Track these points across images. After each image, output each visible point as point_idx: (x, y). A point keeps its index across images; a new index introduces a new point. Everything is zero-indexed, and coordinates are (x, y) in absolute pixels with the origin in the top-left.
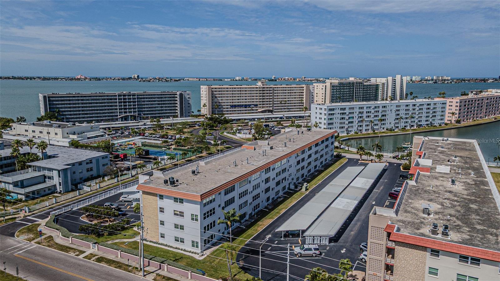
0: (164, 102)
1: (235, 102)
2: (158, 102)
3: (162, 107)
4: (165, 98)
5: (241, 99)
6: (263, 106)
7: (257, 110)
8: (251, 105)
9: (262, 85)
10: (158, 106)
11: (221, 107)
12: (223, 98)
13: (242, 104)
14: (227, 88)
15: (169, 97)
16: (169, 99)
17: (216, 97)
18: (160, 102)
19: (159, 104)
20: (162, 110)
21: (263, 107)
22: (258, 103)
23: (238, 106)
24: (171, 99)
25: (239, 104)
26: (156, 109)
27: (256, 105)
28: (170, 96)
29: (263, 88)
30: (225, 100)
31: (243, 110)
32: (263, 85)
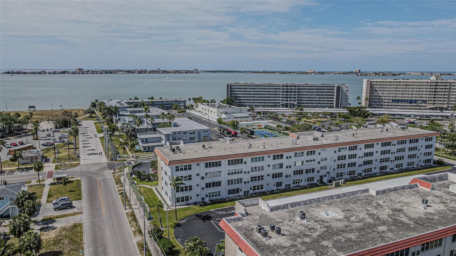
0: (323, 94)
1: (399, 97)
3: (320, 98)
4: (324, 89)
5: (406, 94)
6: (434, 102)
7: (426, 106)
8: (418, 100)
10: (317, 96)
11: (381, 100)
12: (384, 92)
13: (407, 98)
17: (376, 91)
18: (318, 94)
20: (320, 101)
21: (433, 104)
22: (427, 99)
23: (402, 101)
25: (404, 98)
26: (314, 99)
27: (425, 102)
30: (387, 94)
31: (407, 106)
32: (437, 79)
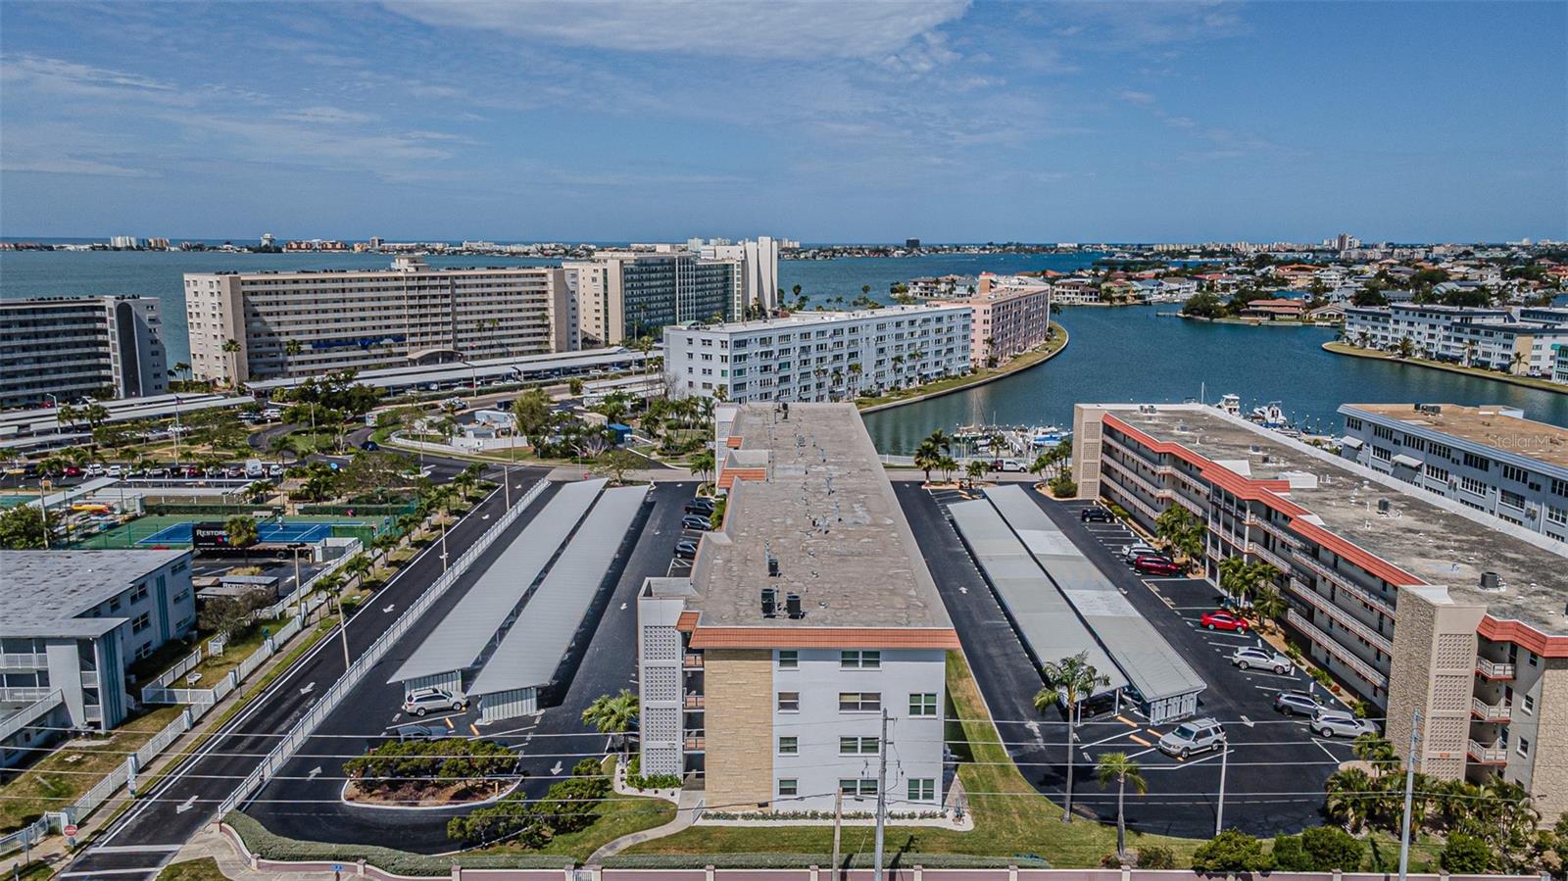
0: (51, 340)
1: (327, 331)
2: (25, 342)
3: (39, 360)
4: (54, 322)
5: (345, 320)
6: (424, 339)
7: (404, 354)
8: (382, 338)
9: (412, 269)
10: (26, 354)
11: (277, 348)
12: (283, 318)
13: (350, 334)
14: (296, 282)
15: (66, 321)
16: (68, 327)
17: (256, 314)
18: (33, 342)
19: (24, 349)
20: (41, 372)
21: (422, 344)
22: (405, 330)
23: (339, 342)
24: (76, 327)
25: (343, 335)
26: (18, 368)
27: (400, 339)
28: (74, 315)
29: (419, 278)
30: (291, 323)
31: (355, 358)
